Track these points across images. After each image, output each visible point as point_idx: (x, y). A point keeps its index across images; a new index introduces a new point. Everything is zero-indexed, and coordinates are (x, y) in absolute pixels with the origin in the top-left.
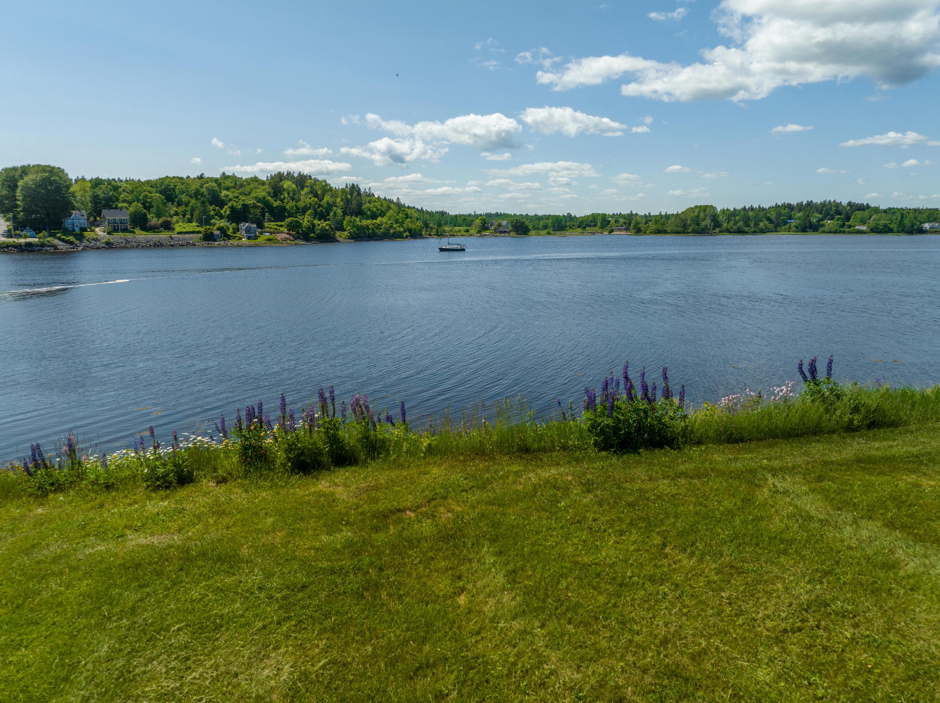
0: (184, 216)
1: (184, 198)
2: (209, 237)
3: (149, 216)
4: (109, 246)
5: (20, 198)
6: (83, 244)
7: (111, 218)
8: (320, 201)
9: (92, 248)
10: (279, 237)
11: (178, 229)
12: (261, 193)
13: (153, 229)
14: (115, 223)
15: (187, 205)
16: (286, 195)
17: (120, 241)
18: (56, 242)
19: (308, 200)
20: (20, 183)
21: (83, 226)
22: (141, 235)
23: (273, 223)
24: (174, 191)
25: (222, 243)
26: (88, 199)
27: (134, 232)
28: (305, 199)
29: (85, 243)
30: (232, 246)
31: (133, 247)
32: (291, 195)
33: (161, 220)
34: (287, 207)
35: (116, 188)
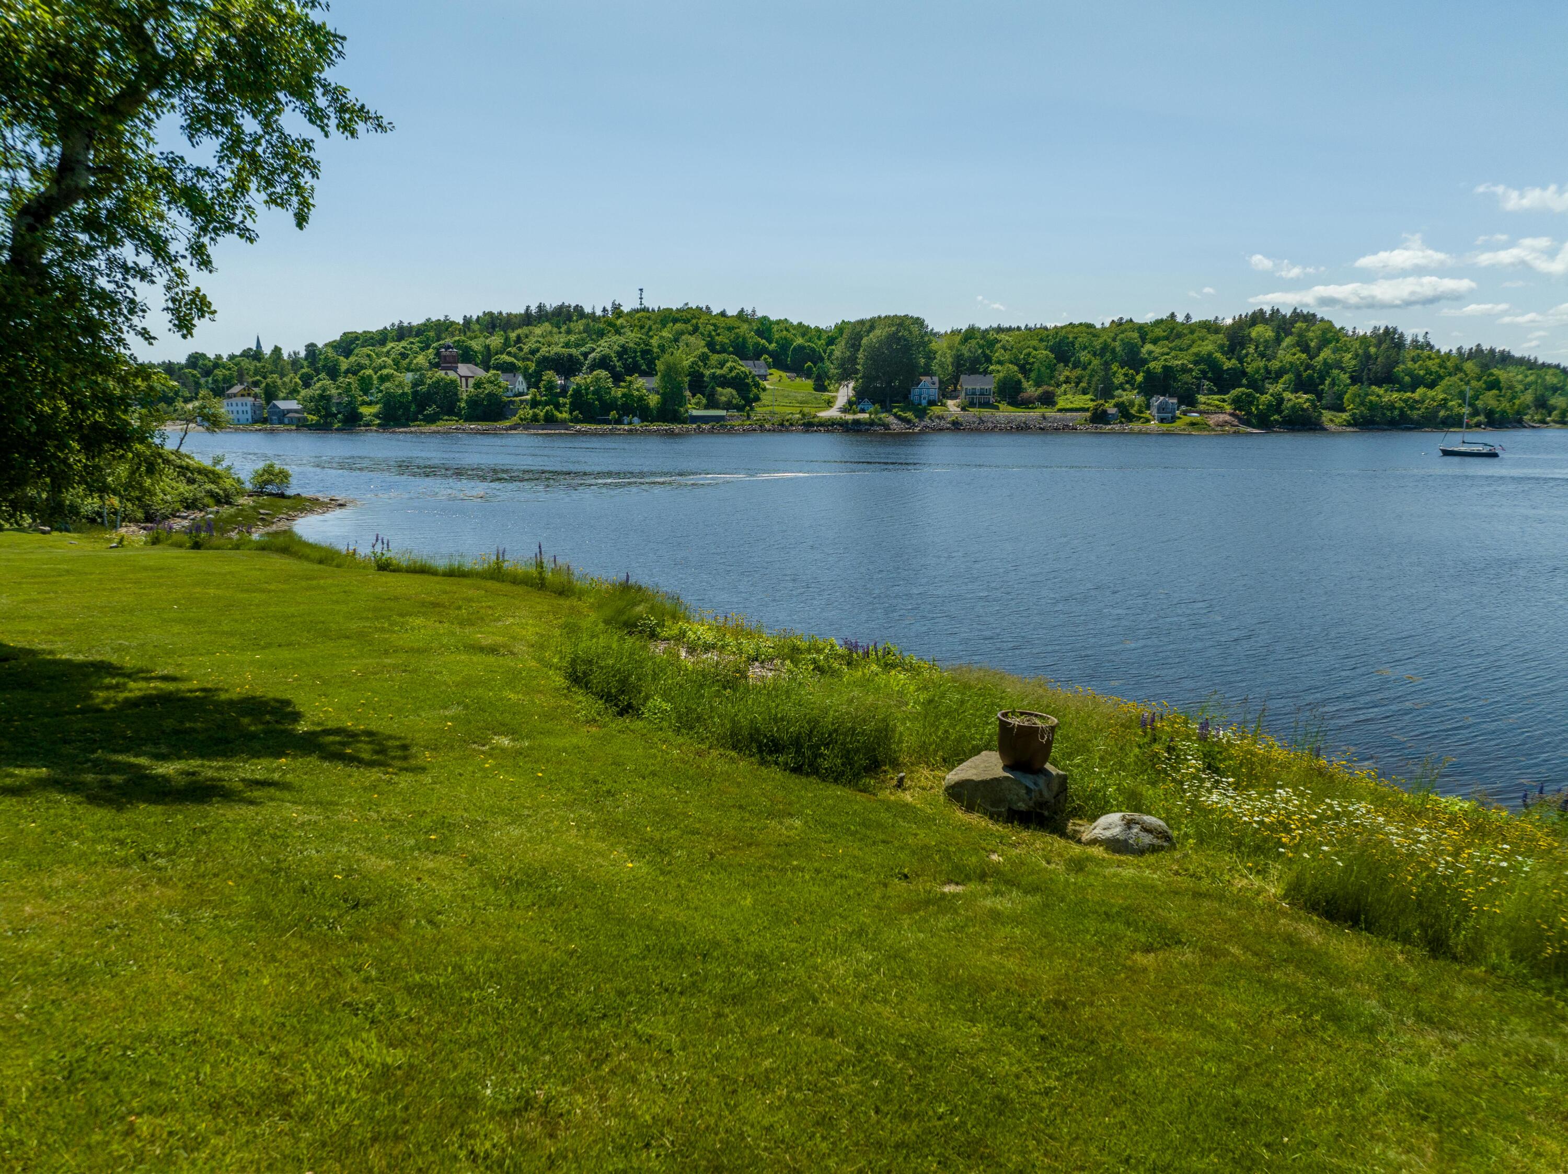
0: (1077, 384)
1: (1084, 356)
2: (1099, 417)
3: (1025, 384)
4: (956, 426)
5: (861, 361)
6: (923, 424)
7: (970, 387)
8: (1311, 359)
9: (933, 429)
10: (1212, 420)
11: (1061, 404)
12: (1208, 346)
13: (1026, 404)
14: (974, 394)
15: (1085, 368)
16: (1251, 350)
17: (971, 420)
18: (891, 419)
19: (1289, 358)
20: (864, 341)
21: (932, 398)
22: (1006, 412)
23: (1216, 397)
24: (1073, 346)
25: (1117, 428)
26: (950, 360)
27: (997, 408)
28: (1287, 354)
29: (927, 421)
30: (1131, 433)
31: (987, 430)
32: (1261, 348)
33: (1040, 390)
34: (1248, 370)
35: (992, 344)
